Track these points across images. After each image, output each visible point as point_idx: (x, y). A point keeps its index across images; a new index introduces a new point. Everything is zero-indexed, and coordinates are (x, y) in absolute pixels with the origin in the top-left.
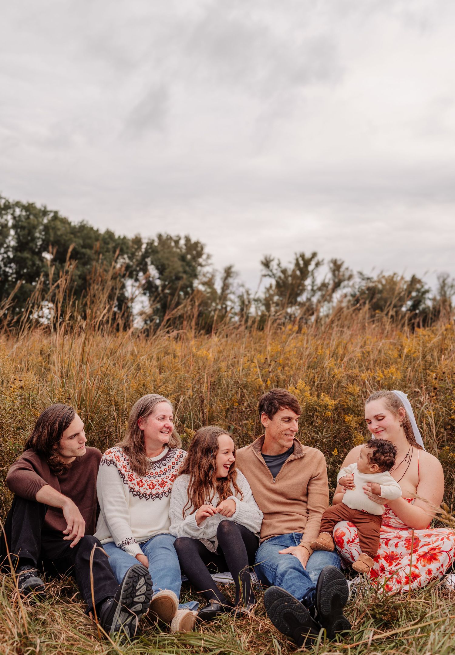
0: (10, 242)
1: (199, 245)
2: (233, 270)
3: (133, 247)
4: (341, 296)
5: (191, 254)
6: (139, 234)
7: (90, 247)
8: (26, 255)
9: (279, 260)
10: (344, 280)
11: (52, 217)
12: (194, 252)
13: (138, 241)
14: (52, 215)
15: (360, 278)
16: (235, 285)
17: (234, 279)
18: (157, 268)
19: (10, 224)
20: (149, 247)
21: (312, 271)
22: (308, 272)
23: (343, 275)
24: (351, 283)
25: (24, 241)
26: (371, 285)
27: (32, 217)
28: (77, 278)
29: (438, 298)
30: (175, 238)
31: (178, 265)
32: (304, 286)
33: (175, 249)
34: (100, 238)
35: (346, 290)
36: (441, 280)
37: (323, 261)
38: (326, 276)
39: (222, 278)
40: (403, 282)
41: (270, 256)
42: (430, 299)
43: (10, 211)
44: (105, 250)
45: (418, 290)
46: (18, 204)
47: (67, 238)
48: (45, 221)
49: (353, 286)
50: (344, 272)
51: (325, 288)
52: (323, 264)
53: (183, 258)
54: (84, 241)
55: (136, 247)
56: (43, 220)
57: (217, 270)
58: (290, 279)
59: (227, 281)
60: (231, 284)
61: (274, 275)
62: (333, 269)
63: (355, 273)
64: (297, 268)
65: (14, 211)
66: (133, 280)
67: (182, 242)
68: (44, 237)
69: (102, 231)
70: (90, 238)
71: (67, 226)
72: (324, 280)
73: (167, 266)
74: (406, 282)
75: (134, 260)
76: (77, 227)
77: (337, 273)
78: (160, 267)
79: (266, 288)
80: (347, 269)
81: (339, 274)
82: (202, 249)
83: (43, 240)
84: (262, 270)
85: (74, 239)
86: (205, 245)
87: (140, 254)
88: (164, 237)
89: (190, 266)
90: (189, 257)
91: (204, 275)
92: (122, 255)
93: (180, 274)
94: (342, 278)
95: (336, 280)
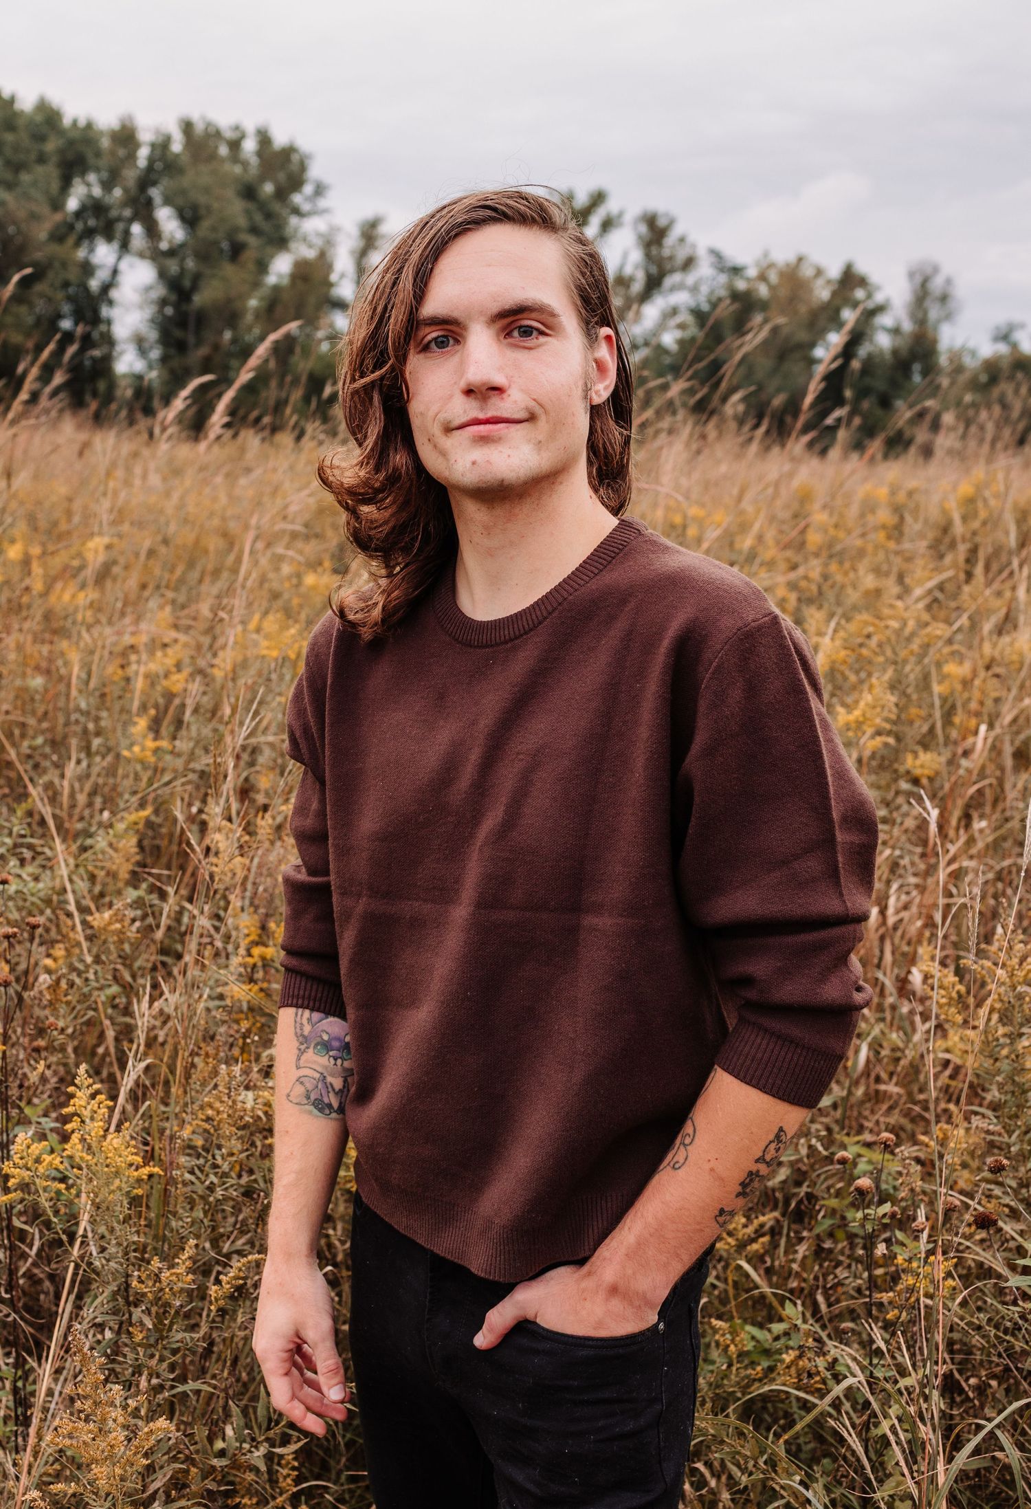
1: (295, 157)
4: (664, 313)
5: (274, 181)
6: (130, 118)
10: (672, 271)
12: (282, 177)
13: (126, 137)
15: (713, 266)
18: (181, 215)
20: (156, 155)
23: (671, 258)
24: (690, 279)
26: (741, 285)
29: (907, 326)
30: (229, 134)
31: (236, 211)
33: (228, 167)
34: (21, 122)
35: (679, 296)
36: (918, 279)
37: (620, 215)
39: (352, 252)
40: (822, 282)
42: (886, 330)
44: (33, 156)
45: (859, 306)
49: (694, 289)
50: (673, 247)
51: (622, 290)
52: (621, 225)
53: (249, 192)
55: (122, 152)
57: (339, 228)
59: (365, 261)
62: (645, 239)
63: (702, 252)
66: (115, 245)
67: (250, 146)
69: (26, 103)
72: (624, 266)
73: (203, 212)
74: (829, 282)
75: (118, 192)
77: (655, 249)
78: (188, 214)
80: (682, 240)
81: (660, 253)
82: (303, 168)
86: (309, 157)
87: (134, 173)
88: (199, 127)
89: (269, 216)
90: (268, 188)
91: (305, 240)
92: (83, 173)
93: (244, 237)
94: (668, 265)
95: (654, 270)
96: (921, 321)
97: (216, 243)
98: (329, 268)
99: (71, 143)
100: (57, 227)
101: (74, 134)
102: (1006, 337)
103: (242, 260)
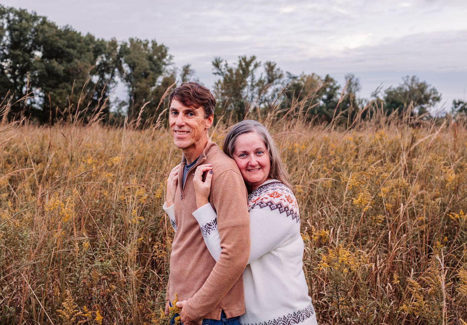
0: (5, 41)
1: (164, 48)
2: (190, 68)
4: (274, 91)
5: (157, 55)
6: (115, 38)
7: (74, 47)
8: (18, 52)
9: (226, 62)
10: (276, 78)
11: (41, 22)
12: (160, 54)
13: (113, 44)
14: (41, 20)
15: (288, 77)
17: (191, 76)
18: (130, 66)
19: (5, 26)
20: (123, 49)
21: (252, 71)
22: (249, 71)
23: (276, 75)
24: (281, 81)
25: (16, 40)
26: (296, 82)
27: (23, 21)
29: (346, 93)
30: (144, 42)
31: (146, 64)
32: (245, 82)
33: (143, 51)
34: (82, 40)
35: (278, 86)
36: (348, 79)
37: (260, 63)
38: (262, 74)
39: (181, 75)
40: (320, 80)
41: (220, 58)
42: (340, 94)
43: (6, 16)
44: (86, 50)
45: (331, 87)
46: (11, 10)
47: (53, 40)
48: (35, 25)
49: (283, 83)
50: (276, 72)
51: (261, 84)
52: (260, 66)
53: (150, 58)
54: (68, 42)
55: (112, 48)
56: (33, 24)
57: (177, 68)
58: (234, 76)
59: (185, 78)
60: (188, 78)
61: (222, 73)
62: (268, 70)
63: (284, 73)
64: (240, 68)
65: (9, 16)
66: (110, 74)
67: (150, 45)
68: (34, 38)
69: (84, 34)
70: (73, 40)
71: (54, 30)
72: (261, 78)
73: (137, 65)
74: (322, 80)
75: (111, 59)
76: (63, 30)
77: (270, 72)
78: (132, 65)
79: (216, 83)
80: (278, 69)
81: (272, 73)
82: (166, 51)
83: (34, 41)
84: (213, 69)
85: (60, 41)
86: (168, 48)
87: (116, 54)
88: (135, 41)
89: (156, 65)
90: (155, 57)
91: (167, 72)
92: (101, 54)
93: (148, 71)
94: (275, 77)
95: (270, 78)
96: (350, 91)
97: (140, 73)
98: (175, 79)
99: (97, 46)
100: (93, 69)
101: (98, 43)
102: (375, 95)
103: (148, 78)
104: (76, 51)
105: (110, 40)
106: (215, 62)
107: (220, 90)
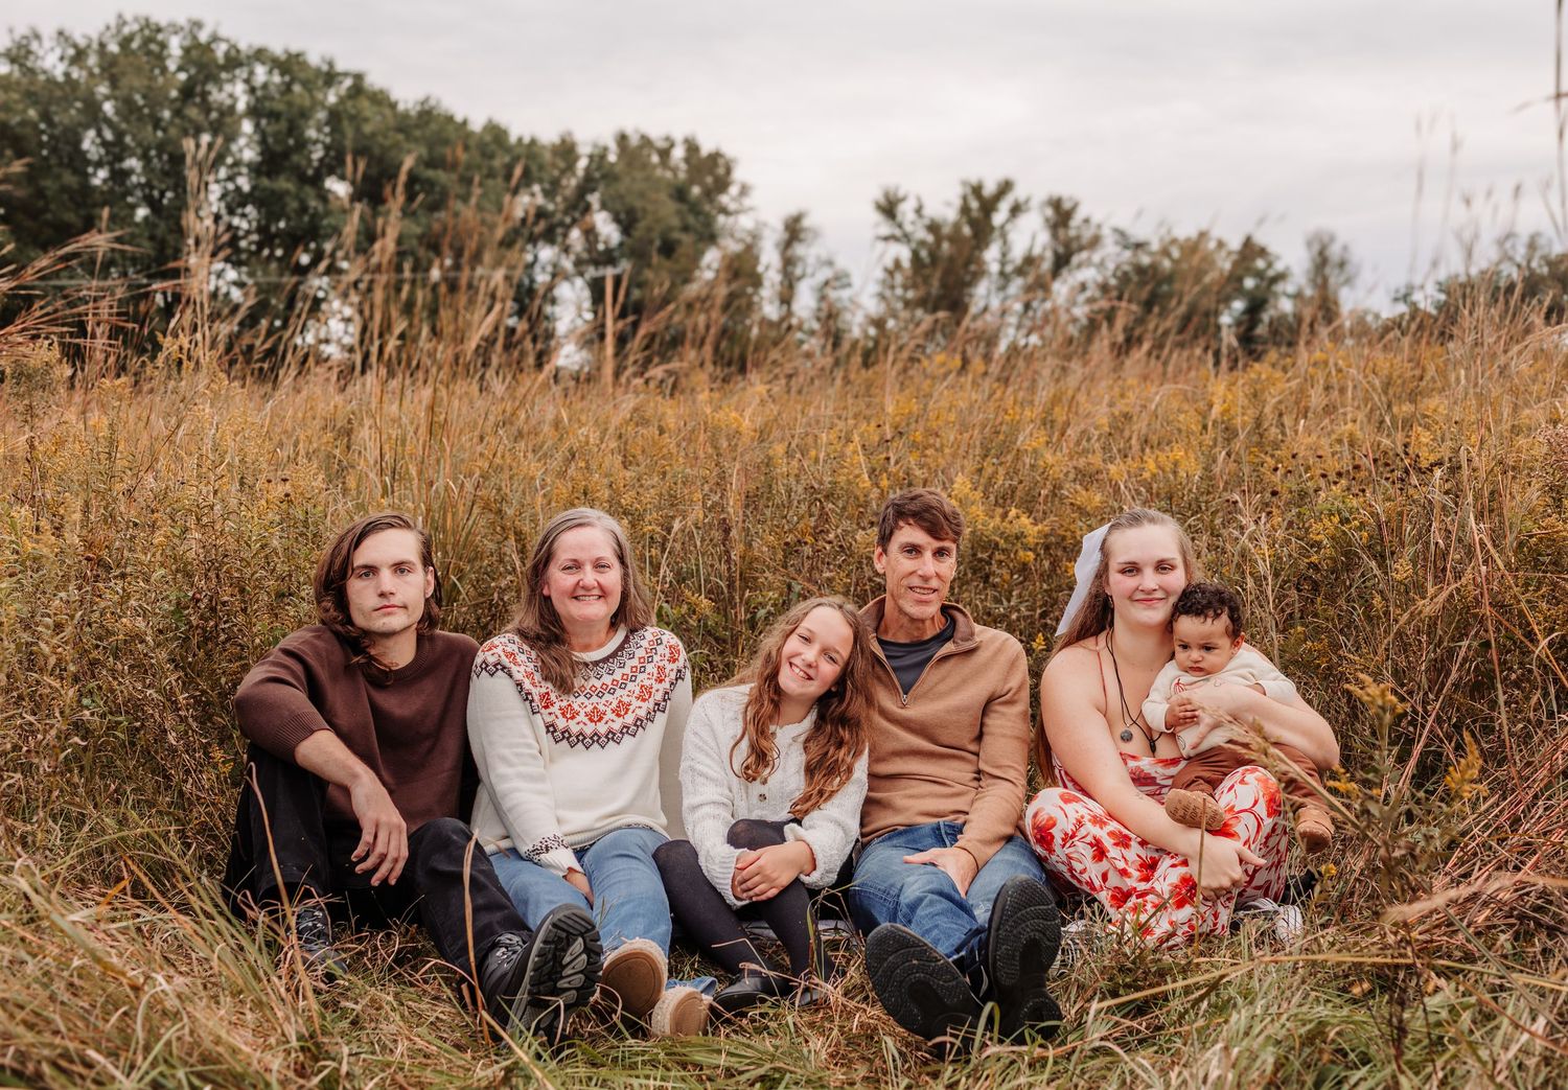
0: (241, 150)
1: (721, 161)
2: (806, 223)
3: (554, 165)
4: (1072, 289)
5: (702, 184)
6: (570, 134)
7: (448, 166)
8: (284, 184)
9: (919, 199)
10: (1081, 249)
11: (349, 89)
12: (709, 180)
13: (566, 150)
14: (348, 82)
15: (1117, 243)
16: (811, 260)
17: (809, 246)
18: (617, 220)
19: (241, 106)
20: (594, 166)
21: (1002, 227)
22: (992, 229)
23: (1078, 238)
24: (1096, 258)
25: (278, 148)
26: (1145, 260)
27: (297, 88)
28: (415, 242)
29: (1309, 292)
30: (661, 144)
31: (668, 211)
32: (980, 263)
33: (659, 172)
34: (472, 142)
35: (1087, 273)
36: (1316, 248)
37: (1027, 201)
38: (1034, 238)
39: (777, 245)
40: (1223, 253)
41: (897, 189)
42: (1289, 296)
43: (242, 73)
44: (485, 172)
45: (1259, 275)
46: (260, 55)
47: (387, 143)
48: (332, 98)
49: (1101, 265)
50: (1078, 228)
51: (1032, 269)
52: (1028, 210)
53: (680, 194)
54: (431, 149)
56: (326, 95)
57: (765, 225)
58: (947, 245)
59: (789, 252)
60: (800, 259)
61: (906, 235)
62: (1051, 222)
63: (1106, 232)
64: (964, 220)
65: (251, 73)
66: (556, 248)
67: (678, 153)
68: (328, 140)
69: (477, 124)
70: (446, 142)
71: (387, 111)
72: (1031, 248)
73: (639, 214)
74: (1230, 253)
75: (559, 199)
76: (413, 113)
77: (1061, 230)
78: (623, 216)
79: (886, 270)
80: (1087, 221)
81: (1066, 234)
82: (728, 171)
83: (327, 148)
84: (877, 225)
85: (410, 147)
86: (734, 160)
87: (573, 182)
88: (634, 141)
89: (698, 214)
90: (696, 190)
91: (732, 236)
92: (528, 185)
93: (676, 235)
94: (1075, 245)
95: (1061, 250)
96: (1321, 286)
97: (651, 241)
98: (756, 260)
99: (517, 156)
100: (507, 232)
101: (519, 151)
102: (1405, 298)
103: (675, 255)
104: (454, 177)
105: (556, 140)
106: (882, 201)
107: (899, 291)
